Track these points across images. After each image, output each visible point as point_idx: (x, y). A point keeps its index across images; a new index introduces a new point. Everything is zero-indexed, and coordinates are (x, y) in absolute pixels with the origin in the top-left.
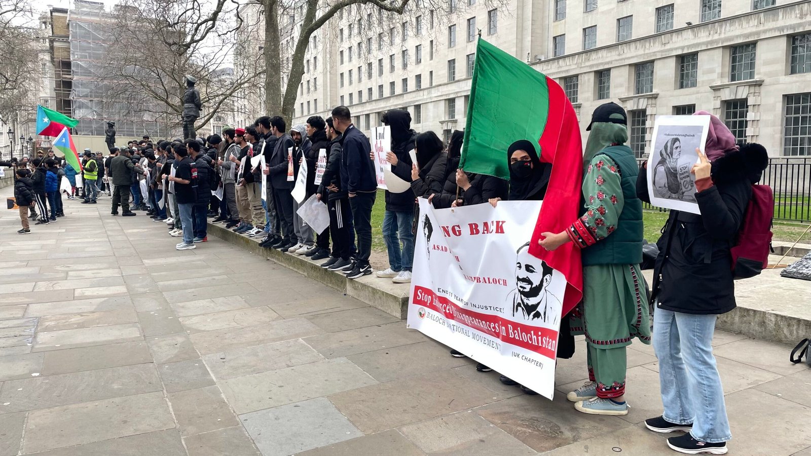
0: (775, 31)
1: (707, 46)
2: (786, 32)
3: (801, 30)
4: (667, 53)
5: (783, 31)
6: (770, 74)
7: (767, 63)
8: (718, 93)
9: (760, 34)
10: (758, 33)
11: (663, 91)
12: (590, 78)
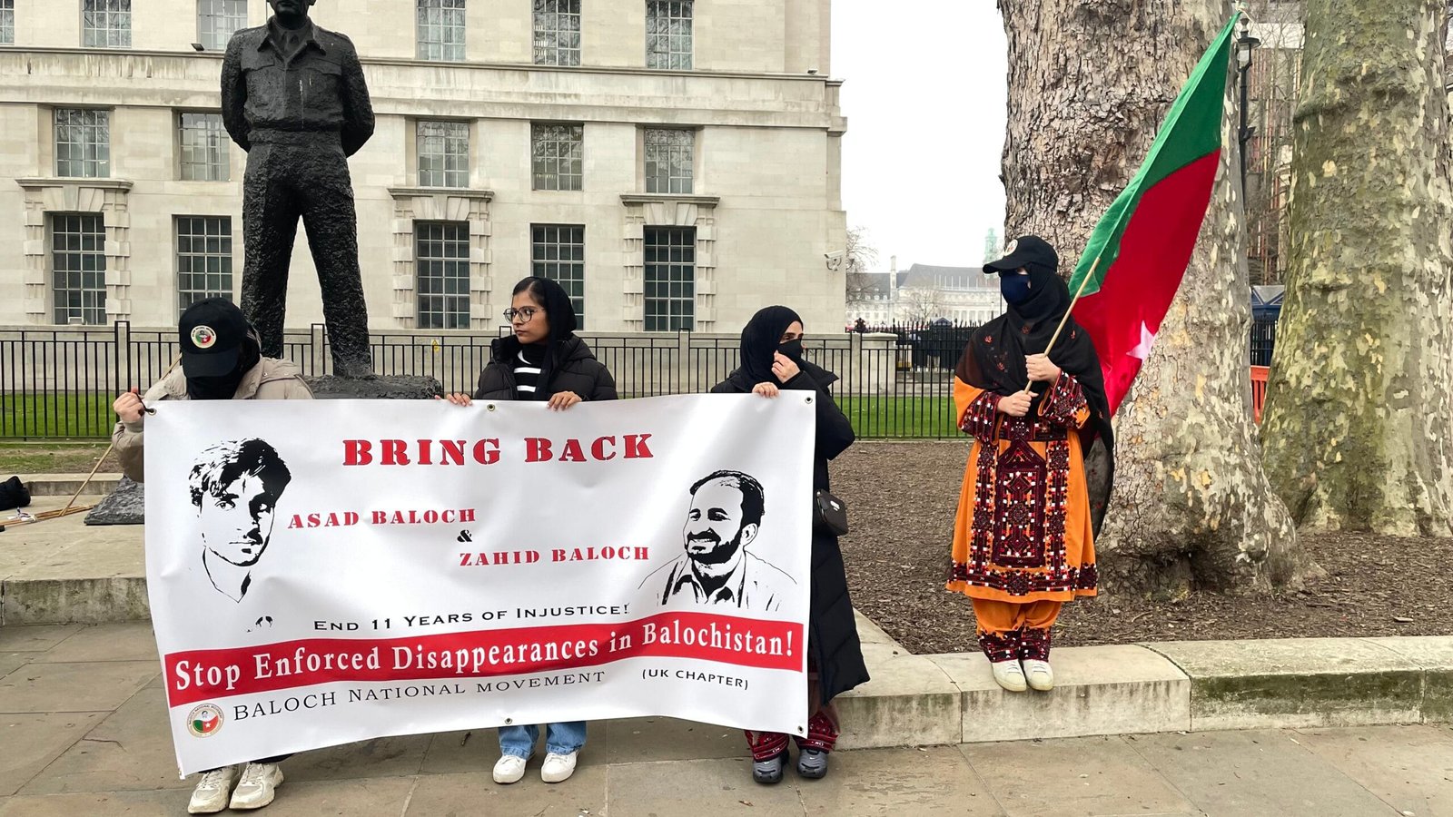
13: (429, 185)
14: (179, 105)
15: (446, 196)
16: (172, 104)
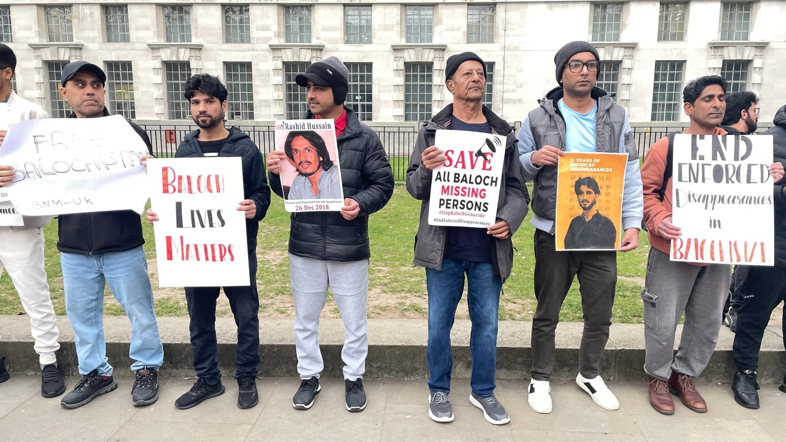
2: (343, 1)
6: (331, 41)
7: (326, 29)
8: (278, 54)
11: (208, 42)
12: (93, 13)
13: (604, 41)
14: (472, 2)
15: (612, 46)
16: (469, 1)
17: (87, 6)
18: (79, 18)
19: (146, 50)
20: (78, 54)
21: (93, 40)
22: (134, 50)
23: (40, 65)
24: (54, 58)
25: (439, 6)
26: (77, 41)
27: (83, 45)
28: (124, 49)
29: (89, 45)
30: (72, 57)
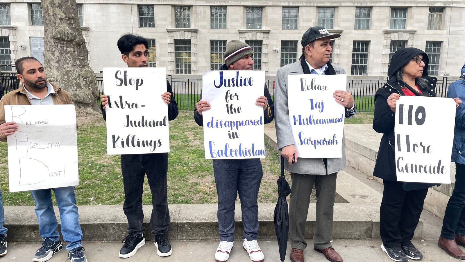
0: (350, 3)
1: (307, 4)
2: (356, 5)
3: (365, 5)
4: (277, 3)
5: (355, 4)
6: (346, 28)
7: (344, 21)
9: (341, 3)
10: (340, 2)
11: (273, 29)
12: (206, 11)
14: (432, 6)
16: (431, 6)
17: (202, 7)
18: (197, 14)
19: (236, 33)
20: (195, 36)
21: (204, 27)
22: (229, 33)
23: (173, 42)
24: (182, 38)
25: (413, 8)
26: (195, 27)
27: (198, 30)
28: (223, 33)
29: (201, 30)
30: (192, 37)
